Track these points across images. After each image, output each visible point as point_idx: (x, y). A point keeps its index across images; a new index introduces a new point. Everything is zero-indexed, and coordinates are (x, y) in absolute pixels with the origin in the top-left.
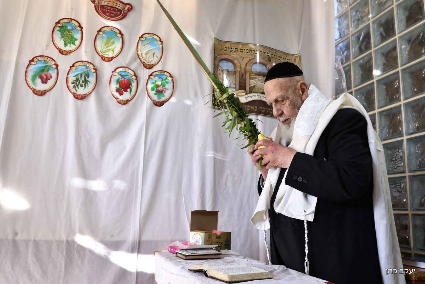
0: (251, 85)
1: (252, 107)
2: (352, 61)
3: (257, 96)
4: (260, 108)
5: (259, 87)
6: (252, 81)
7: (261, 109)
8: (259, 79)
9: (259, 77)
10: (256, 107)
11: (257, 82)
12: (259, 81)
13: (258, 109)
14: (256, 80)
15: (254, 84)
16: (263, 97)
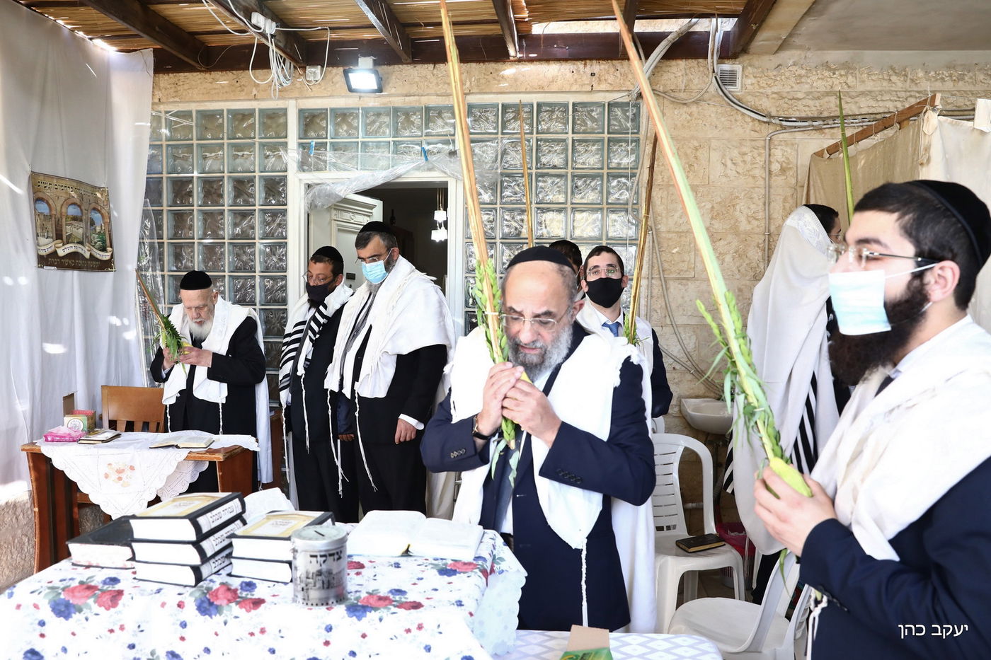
0: (68, 233)
1: (69, 261)
3: (73, 248)
5: (75, 235)
6: (68, 227)
9: (75, 223)
11: (73, 229)
12: (75, 227)
13: (75, 262)
14: (72, 226)
15: (71, 231)
16: (79, 247)
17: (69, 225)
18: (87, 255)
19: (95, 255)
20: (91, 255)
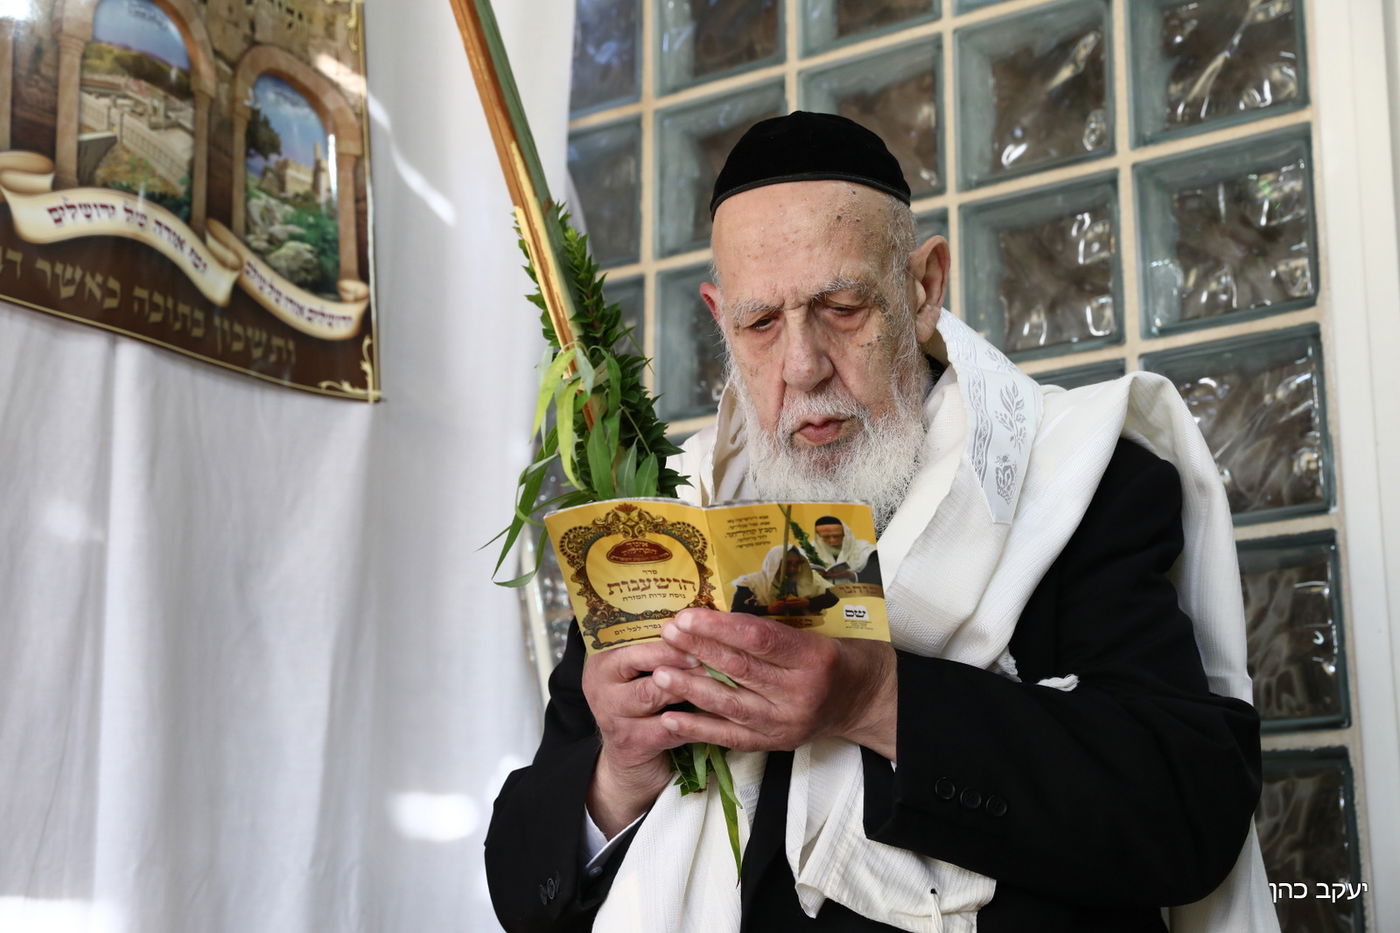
0: (93, 130)
1: (88, 279)
2: (650, 103)
3: (121, 214)
4: (141, 293)
5: (141, 153)
6: (96, 104)
7: (141, 301)
8: (138, 103)
9: (140, 92)
10: (114, 284)
11: (129, 120)
12: (141, 115)
13: (127, 297)
14: (120, 101)
15: (111, 126)
16: (159, 223)
17: (105, 90)
18: (217, 285)
19: (268, 298)
20: (238, 291)
